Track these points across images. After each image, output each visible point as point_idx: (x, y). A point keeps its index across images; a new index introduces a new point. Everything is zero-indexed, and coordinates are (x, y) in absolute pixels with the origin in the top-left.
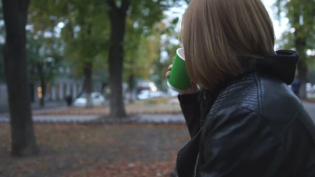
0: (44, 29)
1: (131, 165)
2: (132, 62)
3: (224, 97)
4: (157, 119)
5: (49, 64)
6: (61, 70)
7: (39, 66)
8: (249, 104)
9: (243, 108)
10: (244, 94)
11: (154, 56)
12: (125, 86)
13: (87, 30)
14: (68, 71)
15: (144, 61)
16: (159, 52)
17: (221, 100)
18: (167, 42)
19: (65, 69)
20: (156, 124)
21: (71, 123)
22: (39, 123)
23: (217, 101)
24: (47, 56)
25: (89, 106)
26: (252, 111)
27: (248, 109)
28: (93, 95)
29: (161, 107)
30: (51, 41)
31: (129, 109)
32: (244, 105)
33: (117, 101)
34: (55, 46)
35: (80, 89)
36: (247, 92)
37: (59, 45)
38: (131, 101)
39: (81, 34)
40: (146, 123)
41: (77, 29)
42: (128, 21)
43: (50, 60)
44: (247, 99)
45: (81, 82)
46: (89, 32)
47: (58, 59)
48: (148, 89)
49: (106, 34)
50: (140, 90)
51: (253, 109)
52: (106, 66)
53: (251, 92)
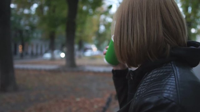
0: (24, 8)
1: (78, 99)
2: (81, 32)
3: (148, 82)
4: (96, 69)
5: (27, 31)
6: (35, 35)
7: (21, 32)
8: (170, 93)
9: (165, 98)
10: (164, 83)
11: (95, 28)
12: (76, 47)
13: (53, 10)
14: (40, 36)
15: (89, 31)
16: (99, 26)
17: (145, 84)
18: (104, 20)
19: (38, 35)
20: (95, 73)
21: (40, 71)
22: (19, 69)
23: (142, 85)
24: (26, 25)
25: (53, 59)
26: (173, 101)
27: (169, 100)
28: (56, 52)
29: (99, 61)
30: (29, 16)
31: (78, 62)
32: (165, 95)
33: (71, 57)
34: (31, 19)
35: (47, 47)
36: (167, 81)
37: (34, 19)
38: (80, 57)
39: (49, 12)
40: (89, 72)
41: (46, 9)
42: (80, 5)
43: (27, 28)
44: (168, 88)
45: (48, 43)
46: (54, 11)
47: (33, 28)
48: (91, 49)
49: (65, 13)
50: (86, 50)
51: (173, 100)
52: (64, 34)
53: (170, 81)
